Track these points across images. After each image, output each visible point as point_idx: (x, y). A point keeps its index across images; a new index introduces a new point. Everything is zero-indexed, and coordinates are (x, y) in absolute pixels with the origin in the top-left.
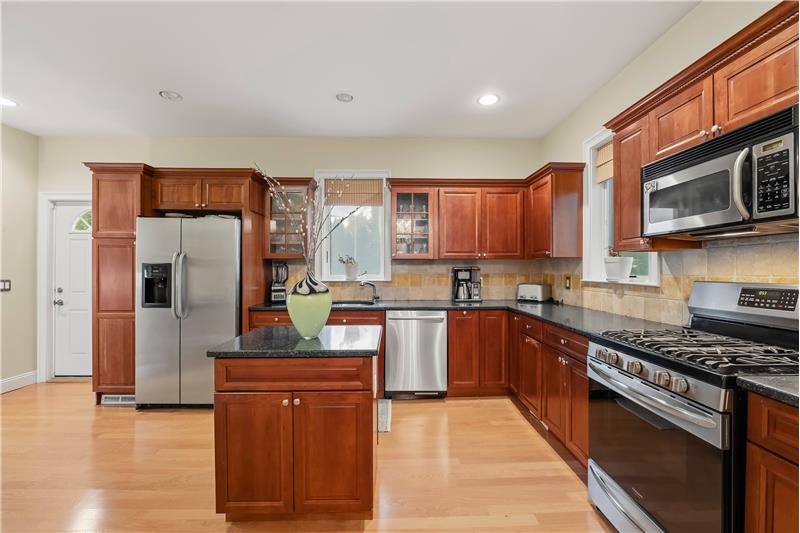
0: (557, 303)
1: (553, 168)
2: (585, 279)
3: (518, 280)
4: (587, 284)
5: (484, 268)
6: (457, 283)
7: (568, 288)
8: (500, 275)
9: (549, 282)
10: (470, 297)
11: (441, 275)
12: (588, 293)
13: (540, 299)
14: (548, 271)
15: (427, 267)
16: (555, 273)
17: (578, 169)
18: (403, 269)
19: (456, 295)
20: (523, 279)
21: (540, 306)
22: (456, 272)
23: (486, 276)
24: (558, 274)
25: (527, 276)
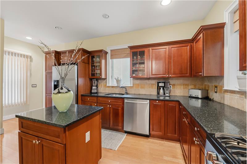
0: (210, 100)
1: (204, 29)
2: (226, 88)
3: (190, 87)
4: (227, 91)
5: (172, 82)
6: (159, 88)
7: (216, 92)
8: (180, 85)
9: (207, 88)
10: (164, 94)
11: (152, 84)
12: (227, 96)
13: (200, 97)
14: (206, 83)
15: (147, 81)
16: (210, 84)
17: (221, 26)
18: (138, 82)
19: (158, 93)
20: (192, 87)
21: (200, 101)
22: (158, 83)
23: (174, 85)
24: (211, 85)
25: (195, 86)
